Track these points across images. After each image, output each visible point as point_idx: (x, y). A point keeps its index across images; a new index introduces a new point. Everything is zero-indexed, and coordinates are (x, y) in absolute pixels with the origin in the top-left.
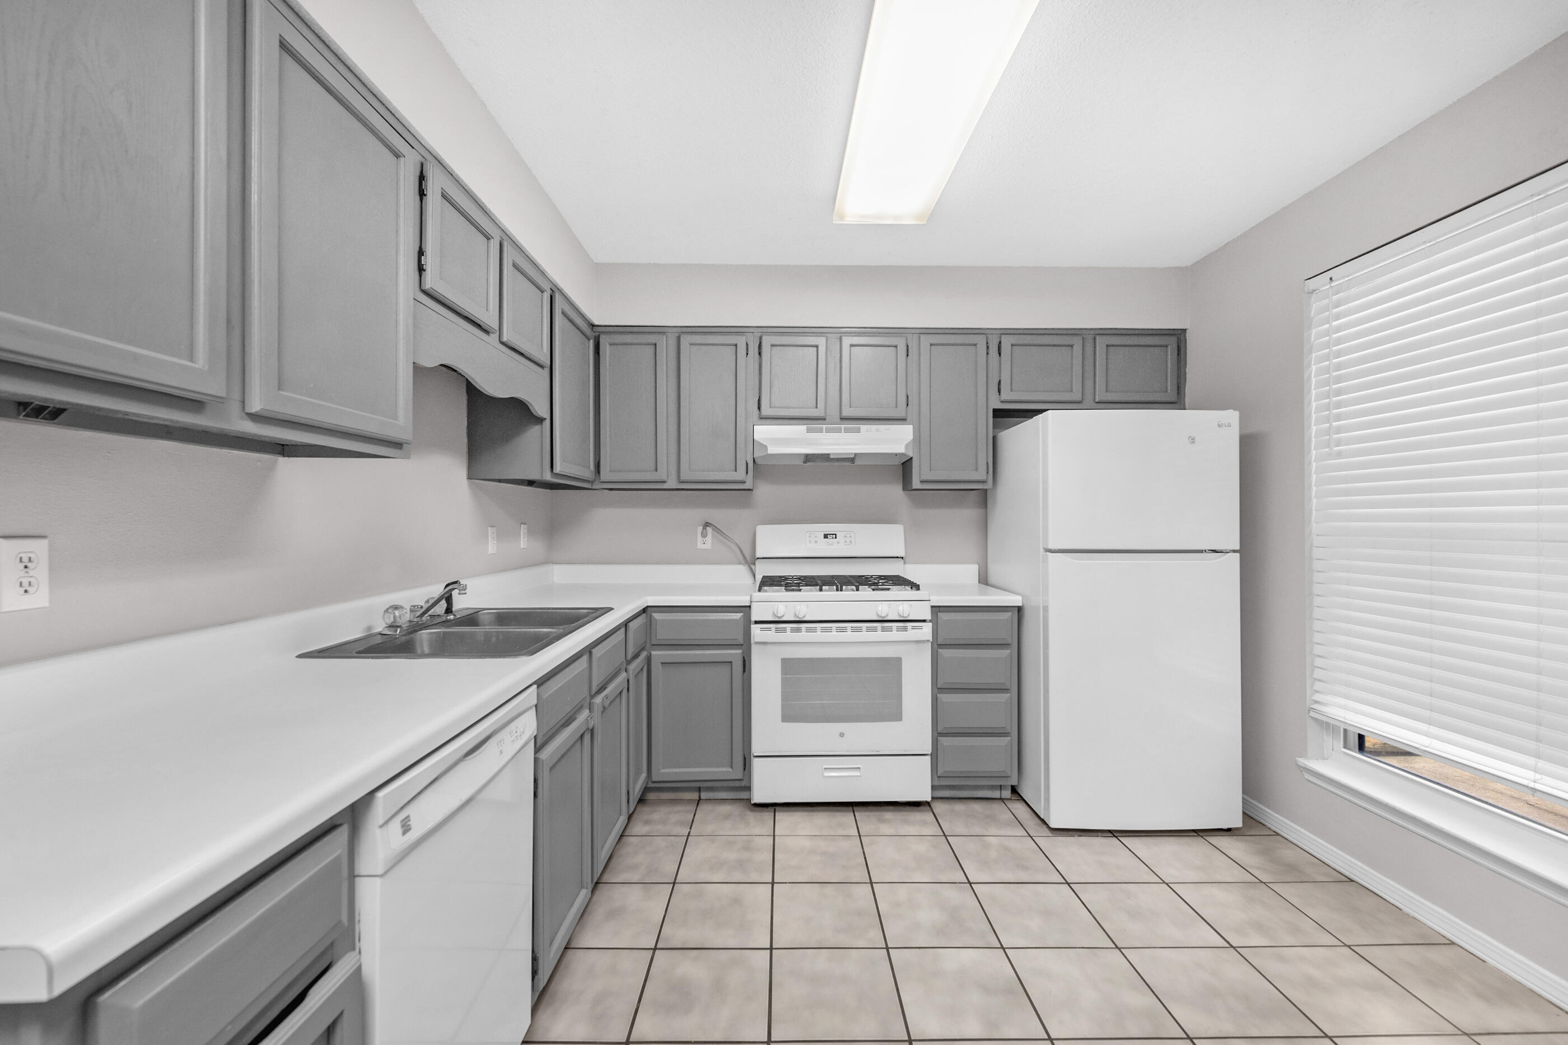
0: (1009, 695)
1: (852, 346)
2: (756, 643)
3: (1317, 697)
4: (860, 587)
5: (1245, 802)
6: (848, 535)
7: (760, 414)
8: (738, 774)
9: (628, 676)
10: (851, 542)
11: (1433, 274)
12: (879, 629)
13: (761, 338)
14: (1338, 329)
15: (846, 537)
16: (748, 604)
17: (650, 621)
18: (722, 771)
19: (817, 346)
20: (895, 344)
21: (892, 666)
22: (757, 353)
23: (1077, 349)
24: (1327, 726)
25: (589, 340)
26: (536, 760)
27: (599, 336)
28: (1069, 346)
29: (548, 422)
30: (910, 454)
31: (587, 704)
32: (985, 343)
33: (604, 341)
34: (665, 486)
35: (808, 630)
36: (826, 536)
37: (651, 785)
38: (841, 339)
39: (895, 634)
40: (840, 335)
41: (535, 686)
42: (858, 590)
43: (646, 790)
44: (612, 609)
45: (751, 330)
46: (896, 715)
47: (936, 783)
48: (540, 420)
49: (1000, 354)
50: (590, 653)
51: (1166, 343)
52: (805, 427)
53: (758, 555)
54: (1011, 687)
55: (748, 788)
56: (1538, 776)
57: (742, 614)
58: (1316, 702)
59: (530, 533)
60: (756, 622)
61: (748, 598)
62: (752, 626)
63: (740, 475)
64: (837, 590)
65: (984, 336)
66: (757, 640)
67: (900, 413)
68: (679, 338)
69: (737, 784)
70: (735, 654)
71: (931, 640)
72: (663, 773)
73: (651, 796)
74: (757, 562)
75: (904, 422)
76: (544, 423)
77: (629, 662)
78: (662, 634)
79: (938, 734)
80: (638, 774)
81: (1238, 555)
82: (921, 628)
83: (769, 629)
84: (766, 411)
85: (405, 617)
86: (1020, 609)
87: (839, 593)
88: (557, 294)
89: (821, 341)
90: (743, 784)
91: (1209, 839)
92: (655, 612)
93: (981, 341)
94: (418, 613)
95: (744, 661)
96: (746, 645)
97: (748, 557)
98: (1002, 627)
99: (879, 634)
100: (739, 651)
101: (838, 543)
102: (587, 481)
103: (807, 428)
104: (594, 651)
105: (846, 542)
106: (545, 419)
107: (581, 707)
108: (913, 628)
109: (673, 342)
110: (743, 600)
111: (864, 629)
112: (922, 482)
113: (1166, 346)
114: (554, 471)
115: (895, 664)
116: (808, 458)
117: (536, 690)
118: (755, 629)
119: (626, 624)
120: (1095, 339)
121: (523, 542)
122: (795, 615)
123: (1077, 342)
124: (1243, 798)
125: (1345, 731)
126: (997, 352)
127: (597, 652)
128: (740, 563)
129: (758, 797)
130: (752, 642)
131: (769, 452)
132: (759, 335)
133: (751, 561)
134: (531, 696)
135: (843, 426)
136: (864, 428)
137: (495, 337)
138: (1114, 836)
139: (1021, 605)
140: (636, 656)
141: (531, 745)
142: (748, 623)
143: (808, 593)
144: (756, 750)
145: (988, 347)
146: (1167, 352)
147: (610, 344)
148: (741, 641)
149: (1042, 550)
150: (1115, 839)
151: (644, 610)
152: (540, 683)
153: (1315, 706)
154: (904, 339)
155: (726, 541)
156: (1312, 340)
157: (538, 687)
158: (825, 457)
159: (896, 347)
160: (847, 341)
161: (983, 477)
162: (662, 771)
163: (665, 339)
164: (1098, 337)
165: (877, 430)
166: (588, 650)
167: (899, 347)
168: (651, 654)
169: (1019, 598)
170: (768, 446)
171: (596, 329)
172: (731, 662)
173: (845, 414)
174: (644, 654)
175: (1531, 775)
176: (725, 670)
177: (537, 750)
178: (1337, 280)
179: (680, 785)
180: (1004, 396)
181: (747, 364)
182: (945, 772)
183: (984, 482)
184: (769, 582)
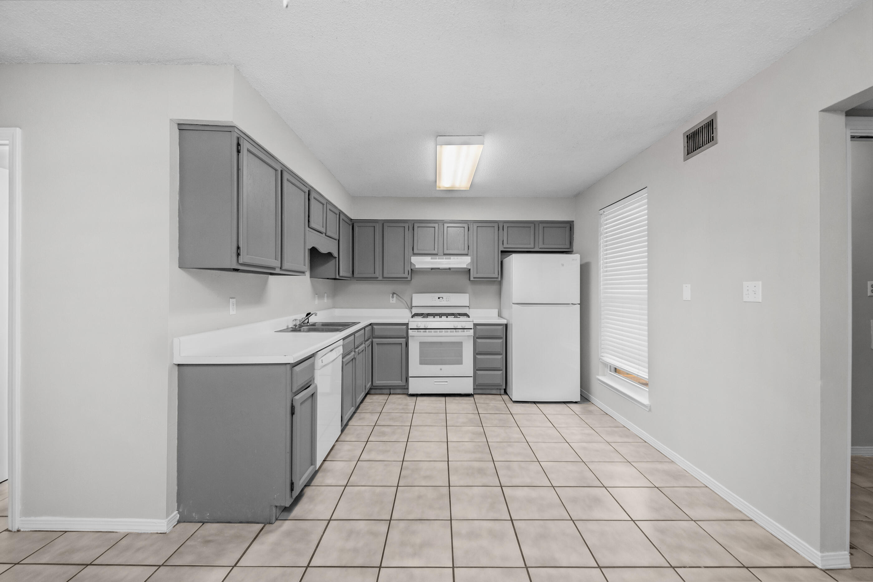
0: (502, 356)
1: (448, 227)
2: (410, 336)
3: (603, 354)
4: (448, 317)
5: (581, 391)
6: (448, 298)
7: (413, 253)
8: (404, 383)
9: (365, 346)
10: (448, 300)
11: (624, 215)
12: (454, 331)
13: (414, 224)
14: (607, 229)
15: (446, 298)
16: (408, 323)
17: (373, 328)
18: (398, 382)
19: (435, 227)
20: (464, 226)
21: (459, 344)
22: (412, 230)
23: (532, 229)
24: (605, 364)
25: (350, 225)
26: (342, 361)
27: (354, 223)
28: (529, 227)
29: (338, 258)
30: (469, 268)
31: (353, 350)
32: (498, 226)
33: (356, 225)
34: (378, 279)
35: (429, 332)
36: (439, 298)
37: (373, 387)
38: (444, 224)
39: (460, 333)
40: (443, 223)
41: (342, 340)
42: (447, 317)
43: (371, 389)
44: (360, 323)
45: (410, 221)
46: (460, 362)
47: (475, 387)
48: (335, 258)
49: (503, 230)
50: (355, 335)
51: (566, 226)
52: (430, 257)
53: (413, 306)
54: (503, 353)
55: (408, 389)
56: (639, 371)
57: (406, 326)
58: (602, 356)
59: (328, 297)
60: (411, 329)
61: (408, 320)
62: (409, 330)
63: (406, 275)
64: (440, 318)
65: (497, 224)
66: (410, 335)
67: (466, 252)
68: (383, 224)
69: (404, 387)
70: (403, 341)
71: (473, 335)
72: (377, 383)
73: (373, 391)
74: (413, 308)
75: (467, 256)
76: (336, 258)
77: (365, 341)
78: (377, 333)
79: (476, 369)
80: (368, 383)
81: (579, 305)
82: (470, 331)
83: (415, 331)
84: (415, 251)
85: (298, 323)
86: (506, 325)
87: (441, 318)
88: (341, 214)
89: (436, 225)
90: (406, 387)
91: (568, 405)
92: (374, 325)
93: (496, 225)
94: (301, 322)
95: (406, 343)
96: (407, 338)
97: (410, 306)
98: (500, 331)
99: (454, 333)
100: (405, 339)
101: (443, 301)
102: (349, 278)
103: (431, 258)
104: (355, 334)
105: (446, 300)
106: (337, 257)
107: (352, 351)
108: (467, 331)
109: (381, 226)
110: (405, 321)
111: (449, 331)
112: (474, 278)
113: (566, 227)
114: (340, 275)
115: (460, 344)
116: (432, 269)
117: (342, 341)
118: (410, 331)
119: (364, 328)
120: (539, 224)
121: (326, 300)
122: (425, 326)
123: (532, 225)
124: (581, 390)
125: (610, 366)
126: (502, 230)
127: (357, 335)
128: (407, 308)
129: (411, 391)
130: (409, 336)
131: (416, 267)
132: (413, 223)
133: (411, 307)
134: (341, 342)
135: (444, 257)
136: (452, 257)
137: (324, 234)
138: (535, 404)
139: (506, 323)
140: (367, 340)
141: (341, 357)
142: (407, 329)
143: (430, 319)
144: (410, 375)
145: (499, 228)
146: (566, 229)
147: (358, 226)
148: (405, 336)
149: (511, 303)
150: (535, 405)
151: (370, 324)
152: (344, 339)
153: (601, 358)
154: (467, 225)
155: (401, 299)
156: (601, 231)
157: (343, 340)
158: (439, 268)
159: (464, 227)
160: (446, 225)
161: (497, 276)
162: (377, 382)
163: (378, 224)
164: (540, 224)
165: (457, 259)
166: (354, 334)
167: (465, 228)
168: (373, 340)
169: (506, 321)
170: (416, 265)
171: (352, 221)
172: (401, 344)
173: (445, 253)
174: (370, 340)
175: (637, 371)
176: (399, 347)
177: (343, 358)
178: (606, 212)
179: (383, 387)
180: (505, 246)
181: (408, 235)
182: (479, 383)
183: (497, 278)
184: (417, 315)
